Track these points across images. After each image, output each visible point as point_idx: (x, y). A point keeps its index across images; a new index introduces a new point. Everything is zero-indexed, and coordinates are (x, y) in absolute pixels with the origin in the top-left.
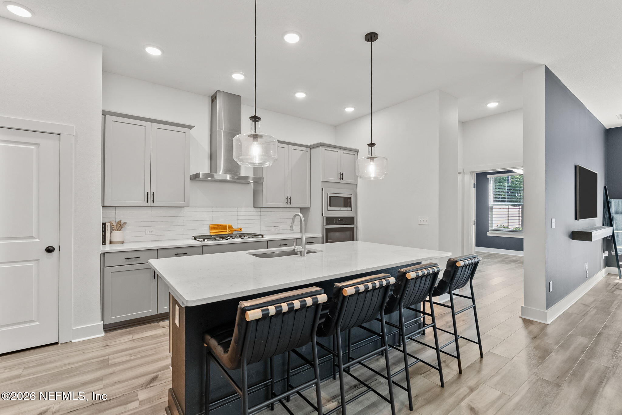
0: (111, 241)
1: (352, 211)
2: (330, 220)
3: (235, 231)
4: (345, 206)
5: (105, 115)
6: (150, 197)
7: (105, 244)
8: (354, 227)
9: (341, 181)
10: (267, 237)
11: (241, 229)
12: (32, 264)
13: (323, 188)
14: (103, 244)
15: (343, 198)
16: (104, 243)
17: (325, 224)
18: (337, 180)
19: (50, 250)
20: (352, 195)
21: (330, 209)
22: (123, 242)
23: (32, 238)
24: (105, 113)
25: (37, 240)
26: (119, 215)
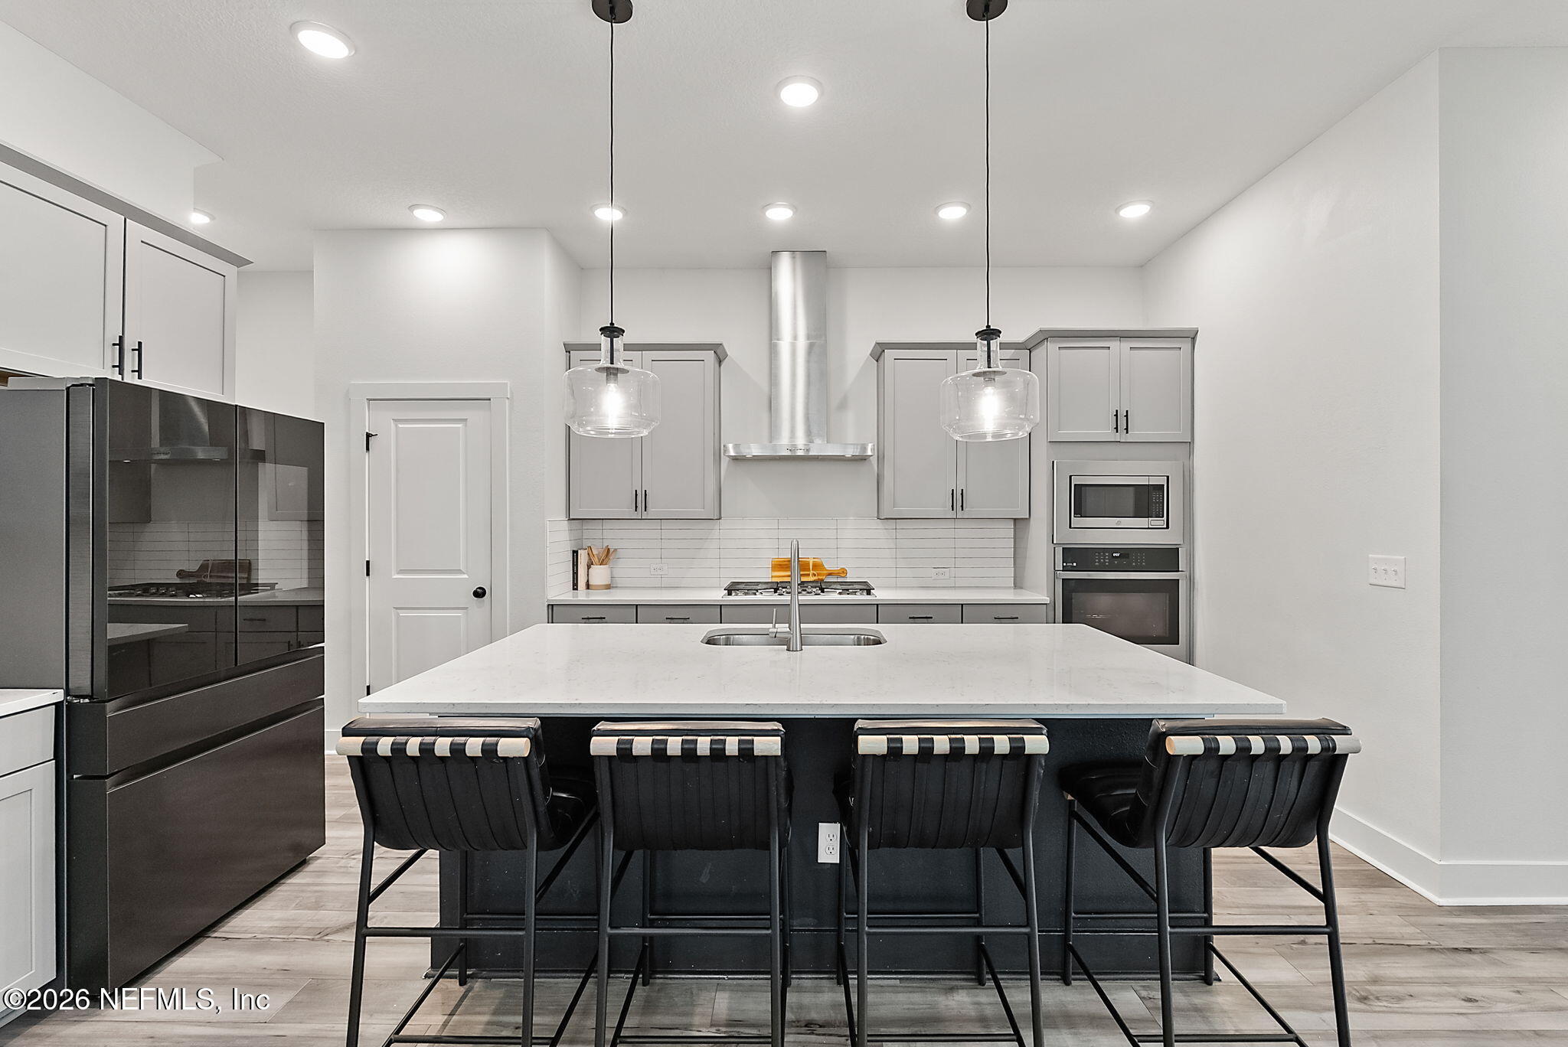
0: (590, 583)
1: (1168, 527)
2: (1074, 556)
3: (830, 574)
4: (1137, 515)
5: (569, 352)
6: (641, 501)
7: (577, 589)
8: (1178, 580)
9: (1121, 436)
10: (880, 595)
11: (844, 572)
12: (459, 614)
13: (1053, 462)
14: (574, 589)
15: (1131, 488)
16: (575, 587)
17: (1060, 566)
18: (1108, 434)
19: (479, 593)
20: (1168, 477)
21: (1077, 521)
22: (608, 587)
23: (460, 572)
24: (569, 348)
25: (466, 576)
26: (607, 534)
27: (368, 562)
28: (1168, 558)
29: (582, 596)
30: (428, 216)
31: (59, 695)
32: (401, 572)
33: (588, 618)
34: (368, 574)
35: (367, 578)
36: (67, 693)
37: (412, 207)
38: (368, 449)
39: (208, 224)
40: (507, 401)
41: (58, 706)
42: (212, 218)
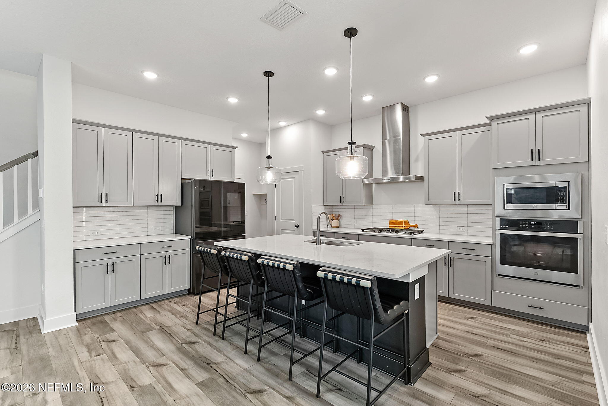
0: (332, 226)
1: (569, 209)
2: (508, 223)
3: (412, 227)
5: (324, 154)
6: (342, 199)
8: (578, 238)
9: (536, 163)
11: (417, 226)
12: (293, 232)
13: (495, 178)
15: (544, 189)
16: (327, 226)
17: (498, 227)
18: (527, 162)
20: (569, 183)
21: (509, 206)
22: (338, 227)
23: (293, 220)
24: (323, 152)
25: (295, 221)
26: (340, 210)
27: (276, 217)
28: (572, 226)
29: (330, 229)
30: (282, 124)
31: (190, 237)
32: (282, 220)
33: (322, 236)
34: (276, 220)
35: (276, 221)
36: (192, 237)
37: (278, 122)
38: (276, 187)
39: (247, 136)
40: (303, 171)
41: (190, 239)
42: (248, 134)
